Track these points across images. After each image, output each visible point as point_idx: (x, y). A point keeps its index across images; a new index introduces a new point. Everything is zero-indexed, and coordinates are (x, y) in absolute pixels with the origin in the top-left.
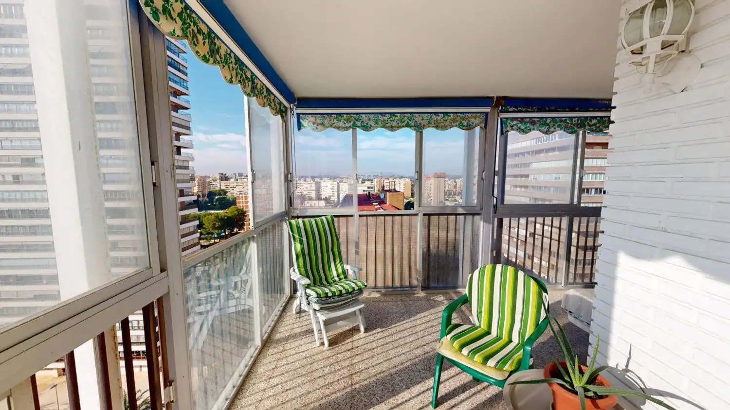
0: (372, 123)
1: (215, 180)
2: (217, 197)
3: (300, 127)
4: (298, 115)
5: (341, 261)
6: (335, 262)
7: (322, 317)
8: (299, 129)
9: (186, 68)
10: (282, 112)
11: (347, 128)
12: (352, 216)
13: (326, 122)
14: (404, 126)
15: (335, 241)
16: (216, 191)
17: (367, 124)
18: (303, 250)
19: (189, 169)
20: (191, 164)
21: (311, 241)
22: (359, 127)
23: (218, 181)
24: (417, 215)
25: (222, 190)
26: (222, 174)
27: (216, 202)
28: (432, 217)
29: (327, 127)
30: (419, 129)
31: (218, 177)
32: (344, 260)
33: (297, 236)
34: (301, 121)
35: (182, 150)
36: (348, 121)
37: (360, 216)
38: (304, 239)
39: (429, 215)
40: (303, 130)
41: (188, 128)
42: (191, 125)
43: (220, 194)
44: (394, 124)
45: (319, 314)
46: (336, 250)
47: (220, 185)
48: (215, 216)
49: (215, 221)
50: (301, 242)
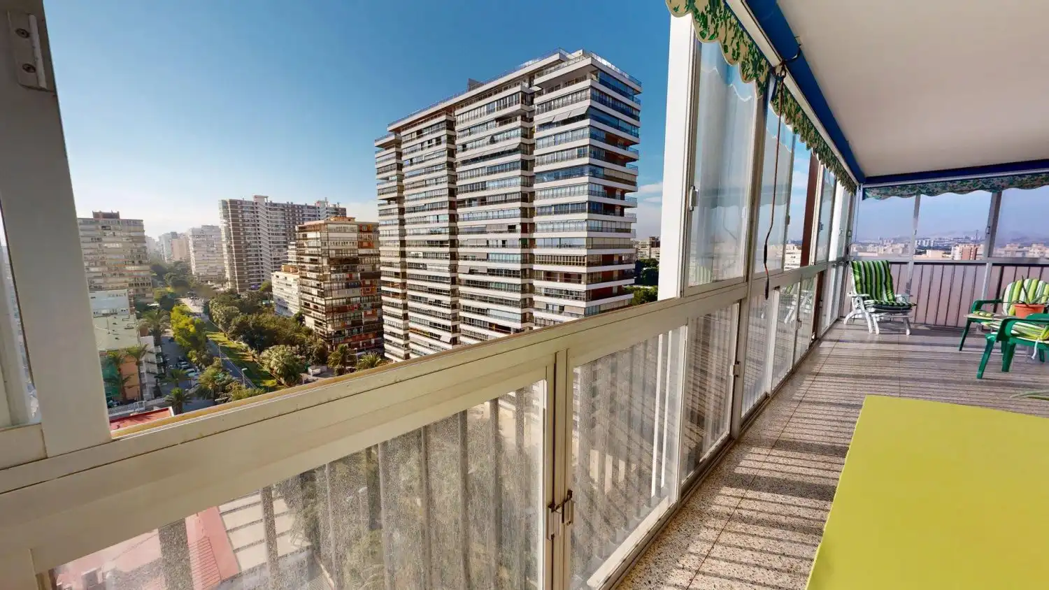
0: (939, 189)
1: (644, 246)
2: (645, 269)
3: (864, 197)
4: (864, 190)
5: (892, 291)
6: (887, 292)
7: (876, 318)
8: (864, 198)
9: (639, 111)
10: (851, 188)
11: (911, 195)
12: (906, 263)
13: (889, 192)
14: (976, 189)
15: (889, 278)
16: (645, 260)
17: (933, 190)
18: (861, 280)
19: (630, 232)
20: (633, 226)
21: (868, 275)
22: (923, 193)
23: (648, 247)
24: (985, 264)
25: (652, 259)
26: (653, 238)
27: (643, 275)
28: (1006, 268)
29: (890, 196)
30: (997, 191)
31: (648, 243)
32: (895, 291)
33: (857, 271)
34: (866, 193)
35: (626, 211)
36: (912, 189)
37: (916, 263)
38: (863, 273)
39: (1003, 265)
40: (867, 200)
41: (634, 184)
42: (638, 180)
43: (648, 265)
44: (965, 188)
45: (873, 315)
46: (888, 284)
47: (650, 253)
48: (644, 292)
49: (644, 298)
50: (860, 275)
